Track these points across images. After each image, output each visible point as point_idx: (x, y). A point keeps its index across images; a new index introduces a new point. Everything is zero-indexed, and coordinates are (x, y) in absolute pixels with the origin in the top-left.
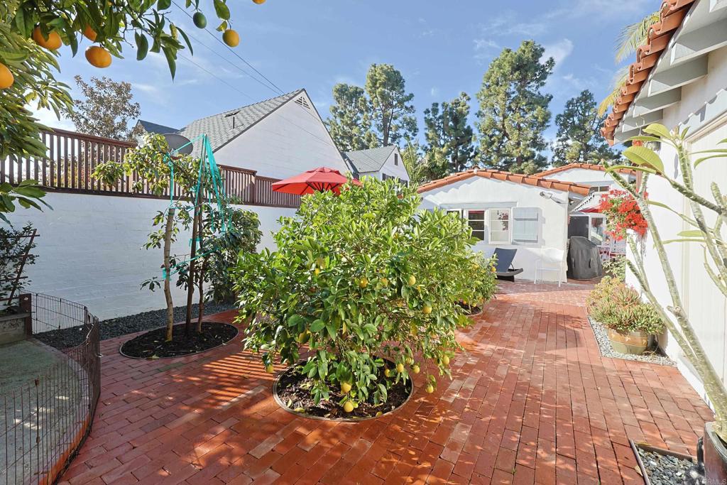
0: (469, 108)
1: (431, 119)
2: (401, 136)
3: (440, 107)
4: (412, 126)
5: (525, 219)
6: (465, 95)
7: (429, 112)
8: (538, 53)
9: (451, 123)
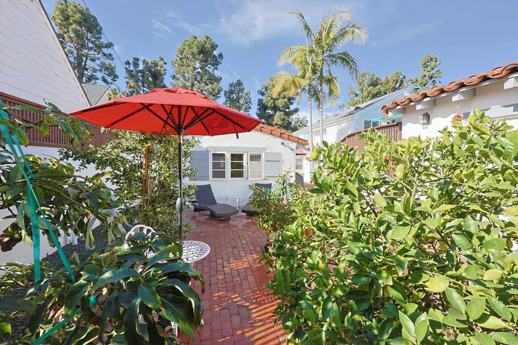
0: (165, 70)
1: (132, 71)
2: (98, 79)
3: (140, 63)
4: (111, 71)
5: (272, 161)
6: (162, 59)
7: (129, 64)
8: (214, 47)
9: (150, 79)
